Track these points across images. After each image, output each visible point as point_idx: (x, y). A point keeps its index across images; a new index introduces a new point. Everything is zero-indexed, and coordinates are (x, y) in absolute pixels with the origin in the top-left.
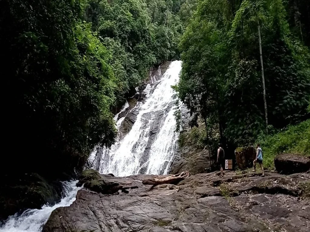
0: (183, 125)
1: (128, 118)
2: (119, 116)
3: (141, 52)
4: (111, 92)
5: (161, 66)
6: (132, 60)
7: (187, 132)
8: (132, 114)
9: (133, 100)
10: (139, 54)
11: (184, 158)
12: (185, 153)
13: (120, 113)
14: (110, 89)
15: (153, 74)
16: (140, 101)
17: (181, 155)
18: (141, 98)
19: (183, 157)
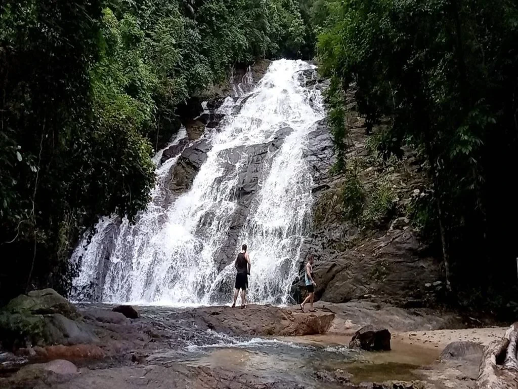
0: (316, 175)
1: (184, 158)
2: (164, 155)
3: (214, 18)
4: (143, 92)
5: (253, 67)
6: (196, 34)
7: (330, 189)
8: (196, 149)
9: (196, 125)
10: (210, 23)
11: (332, 251)
12: (334, 239)
13: (168, 148)
14: (142, 83)
15: (236, 81)
16: (213, 128)
17: (323, 244)
18: (215, 122)
19: (328, 249)
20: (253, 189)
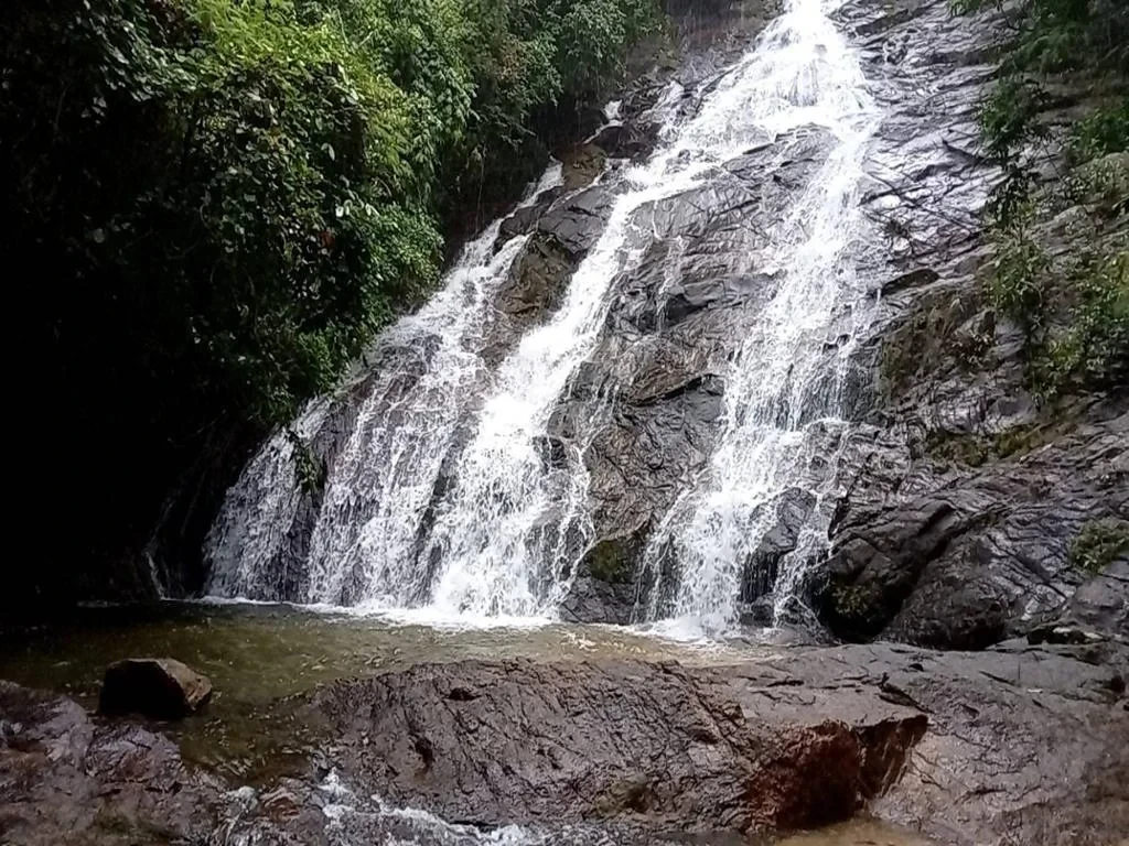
1: (549, 235)
2: (501, 232)
7: (939, 282)
8: (574, 209)
12: (948, 426)
13: (512, 215)
16: (625, 159)
19: (927, 461)
20: (710, 297)
